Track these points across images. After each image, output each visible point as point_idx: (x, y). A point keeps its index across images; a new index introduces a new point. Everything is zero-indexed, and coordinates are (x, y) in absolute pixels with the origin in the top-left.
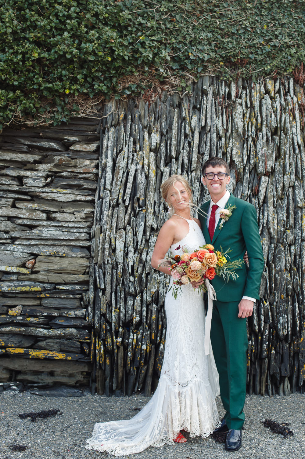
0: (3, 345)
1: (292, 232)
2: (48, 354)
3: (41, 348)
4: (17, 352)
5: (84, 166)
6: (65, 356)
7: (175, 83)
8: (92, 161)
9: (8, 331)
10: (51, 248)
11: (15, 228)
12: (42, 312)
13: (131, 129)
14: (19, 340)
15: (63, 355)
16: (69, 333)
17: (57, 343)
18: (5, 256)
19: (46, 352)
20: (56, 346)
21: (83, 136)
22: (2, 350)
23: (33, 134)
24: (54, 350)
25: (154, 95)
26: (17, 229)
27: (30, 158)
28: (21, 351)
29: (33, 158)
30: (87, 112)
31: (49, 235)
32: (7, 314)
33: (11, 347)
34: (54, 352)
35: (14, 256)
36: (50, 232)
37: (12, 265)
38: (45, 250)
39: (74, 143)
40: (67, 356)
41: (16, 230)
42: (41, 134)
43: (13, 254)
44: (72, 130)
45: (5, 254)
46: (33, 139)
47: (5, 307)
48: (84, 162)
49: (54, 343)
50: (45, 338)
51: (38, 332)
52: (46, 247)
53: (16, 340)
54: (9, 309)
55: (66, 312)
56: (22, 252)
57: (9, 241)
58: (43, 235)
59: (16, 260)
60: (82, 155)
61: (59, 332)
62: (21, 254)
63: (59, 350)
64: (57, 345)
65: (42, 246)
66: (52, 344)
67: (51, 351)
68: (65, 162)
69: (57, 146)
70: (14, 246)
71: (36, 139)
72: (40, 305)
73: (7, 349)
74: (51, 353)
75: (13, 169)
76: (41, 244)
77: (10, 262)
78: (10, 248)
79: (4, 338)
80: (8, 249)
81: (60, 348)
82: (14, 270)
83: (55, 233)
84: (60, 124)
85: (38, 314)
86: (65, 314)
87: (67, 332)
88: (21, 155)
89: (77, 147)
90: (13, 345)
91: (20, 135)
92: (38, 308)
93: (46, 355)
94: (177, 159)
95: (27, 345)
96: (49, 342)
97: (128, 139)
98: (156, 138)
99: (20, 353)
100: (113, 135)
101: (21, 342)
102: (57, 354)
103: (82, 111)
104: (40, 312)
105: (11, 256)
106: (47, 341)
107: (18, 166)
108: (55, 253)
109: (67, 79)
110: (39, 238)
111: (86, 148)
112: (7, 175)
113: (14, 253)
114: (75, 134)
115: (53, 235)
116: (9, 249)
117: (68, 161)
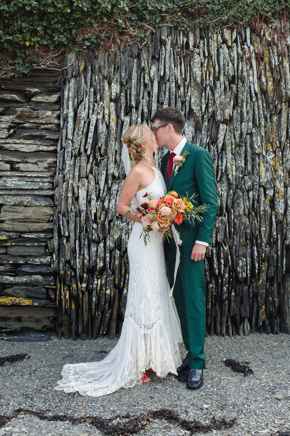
1: (250, 178)
2: (15, 300)
3: (8, 295)
5: (46, 117)
6: (31, 302)
7: (134, 34)
8: (53, 112)
10: (15, 198)
12: (8, 260)
13: (91, 79)
15: (30, 302)
16: (34, 279)
17: (23, 290)
19: (13, 299)
20: (22, 293)
21: (45, 87)
24: (21, 297)
25: (113, 46)
30: (48, 64)
31: (13, 185)
34: (21, 298)
36: (14, 182)
38: (9, 200)
39: (35, 94)
40: (33, 302)
42: (3, 87)
44: (33, 82)
48: (45, 113)
49: (20, 289)
50: (12, 285)
51: (4, 279)
52: (11, 197)
55: (31, 260)
58: (7, 185)
60: (44, 106)
61: (25, 279)
63: (26, 296)
64: (24, 291)
65: (7, 196)
66: (19, 291)
67: (18, 297)
68: (27, 113)
69: (19, 98)
72: (6, 253)
74: (18, 300)
76: (6, 194)
81: (27, 295)
83: (19, 183)
84: (21, 75)
85: (5, 262)
86: (31, 261)
87: (32, 279)
89: (39, 98)
92: (4, 257)
93: (13, 301)
94: (137, 108)
96: (15, 289)
97: (88, 90)
98: (116, 88)
100: (74, 86)
102: (24, 300)
103: (43, 63)
104: (6, 260)
106: (14, 288)
108: (19, 202)
109: (27, 32)
110: (4, 188)
111: (47, 100)
114: (37, 85)
115: (17, 185)
117: (30, 112)
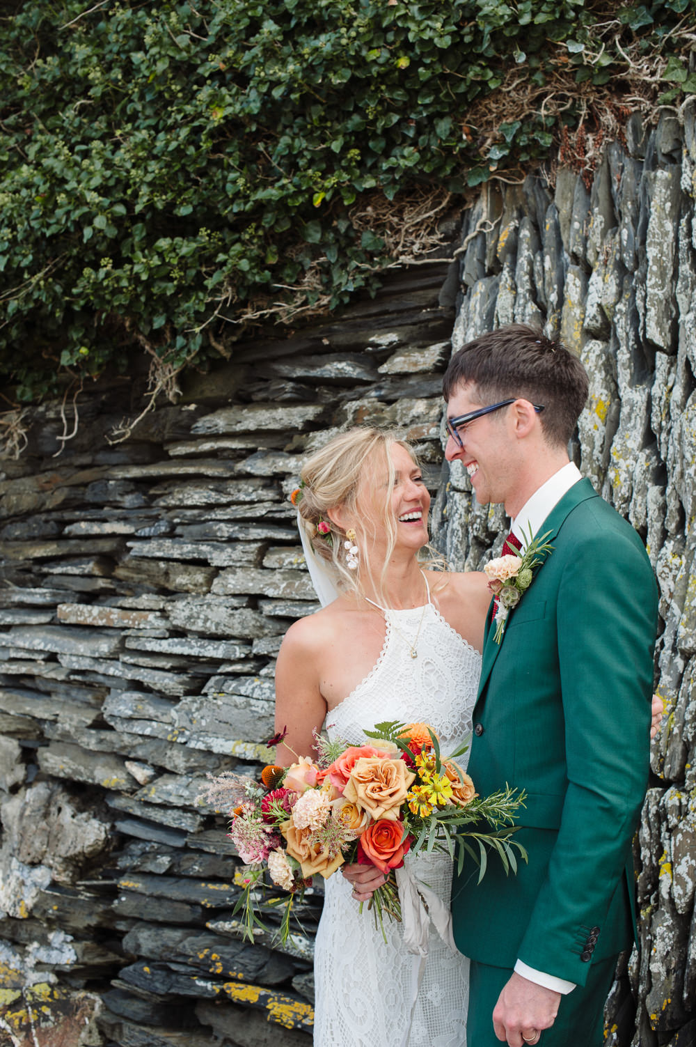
0: (219, 971)
2: (305, 1017)
4: (244, 1000)
5: (412, 422)
7: (653, 79)
8: (431, 401)
9: (226, 932)
11: (262, 627)
13: (531, 274)
14: (260, 963)
18: (236, 711)
19: (302, 1010)
21: (414, 324)
22: (214, 987)
23: (306, 345)
25: (591, 142)
26: (266, 631)
27: (295, 416)
28: (250, 994)
29: (301, 417)
30: (415, 248)
32: (228, 880)
33: (236, 980)
35: (252, 712)
37: (253, 738)
39: (392, 350)
41: (266, 635)
42: (326, 342)
43: (251, 706)
44: (387, 312)
45: (236, 706)
46: (306, 360)
47: (230, 862)
48: (410, 408)
51: (289, 943)
53: (250, 961)
54: (237, 868)
56: (268, 700)
57: (247, 667)
59: (260, 724)
60: (412, 386)
62: (266, 705)
68: (370, 414)
69: (358, 370)
70: (257, 682)
71: (314, 359)
73: (225, 986)
75: (265, 455)
77: (247, 728)
78: (247, 686)
79: (227, 949)
80: (243, 690)
82: (249, 752)
88: (281, 413)
89: (398, 364)
90: (240, 976)
91: (280, 352)
93: (299, 1017)
94: (673, 351)
95: (273, 979)
97: (520, 310)
98: (603, 286)
99: (248, 1002)
100: (481, 305)
101: (262, 967)
103: (400, 248)
105: (247, 710)
107: (274, 445)
111: (416, 364)
112: (249, 476)
113: (253, 702)
114: (394, 323)
116: (242, 693)
117: (376, 410)
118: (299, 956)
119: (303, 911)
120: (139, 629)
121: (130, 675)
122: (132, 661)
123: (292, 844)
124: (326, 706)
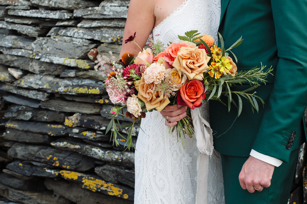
0: (57, 165)
2: (102, 186)
4: (70, 178)
6: (121, 193)
9: (61, 147)
10: (115, 32)
11: (78, 4)
12: (99, 125)
14: (77, 161)
15: (119, 191)
16: (127, 158)
17: (113, 172)
18: (65, 44)
19: (100, 182)
20: (112, 177)
22: (55, 173)
24: (111, 182)
26: (80, 6)
28: (74, 176)
31: (111, 13)
32: (62, 123)
33: (66, 169)
34: (110, 184)
35: (74, 44)
36: (113, 8)
37: (74, 56)
38: (107, 35)
40: (123, 193)
41: (80, 8)
43: (73, 41)
45: (65, 41)
47: (63, 114)
49: (110, 171)
50: (103, 162)
51: (93, 152)
52: (110, 31)
53: (72, 160)
54: (66, 118)
55: (126, 128)
56: (82, 38)
57: (71, 23)
58: (105, 13)
59: (77, 50)
61: (116, 156)
62: (81, 41)
63: (116, 182)
64: (113, 175)
65: (106, 29)
66: (108, 173)
67: (107, 182)
70: (76, 30)
72: (98, 114)
73: (61, 172)
74: (106, 185)
76: (105, 27)
77: (71, 52)
78: (71, 32)
79: (61, 155)
80: (69, 34)
81: (117, 180)
82: (72, 63)
83: (119, 9)
85: (96, 128)
86: (126, 130)
87: (124, 158)
90: (68, 167)
92: (96, 118)
93: (99, 186)
95: (84, 169)
96: (104, 169)
99: (72, 179)
101: (79, 163)
102: (113, 188)
104: (98, 124)
105: (71, 43)
106: (105, 167)
108: (118, 39)
110: (102, 17)
113: (74, 39)
115: (117, 12)
116: (69, 35)
118: (98, 158)
119: (100, 137)
120: (15, 6)
121: (10, 27)
122: (11, 21)
123: (141, 92)
124: (155, 21)
